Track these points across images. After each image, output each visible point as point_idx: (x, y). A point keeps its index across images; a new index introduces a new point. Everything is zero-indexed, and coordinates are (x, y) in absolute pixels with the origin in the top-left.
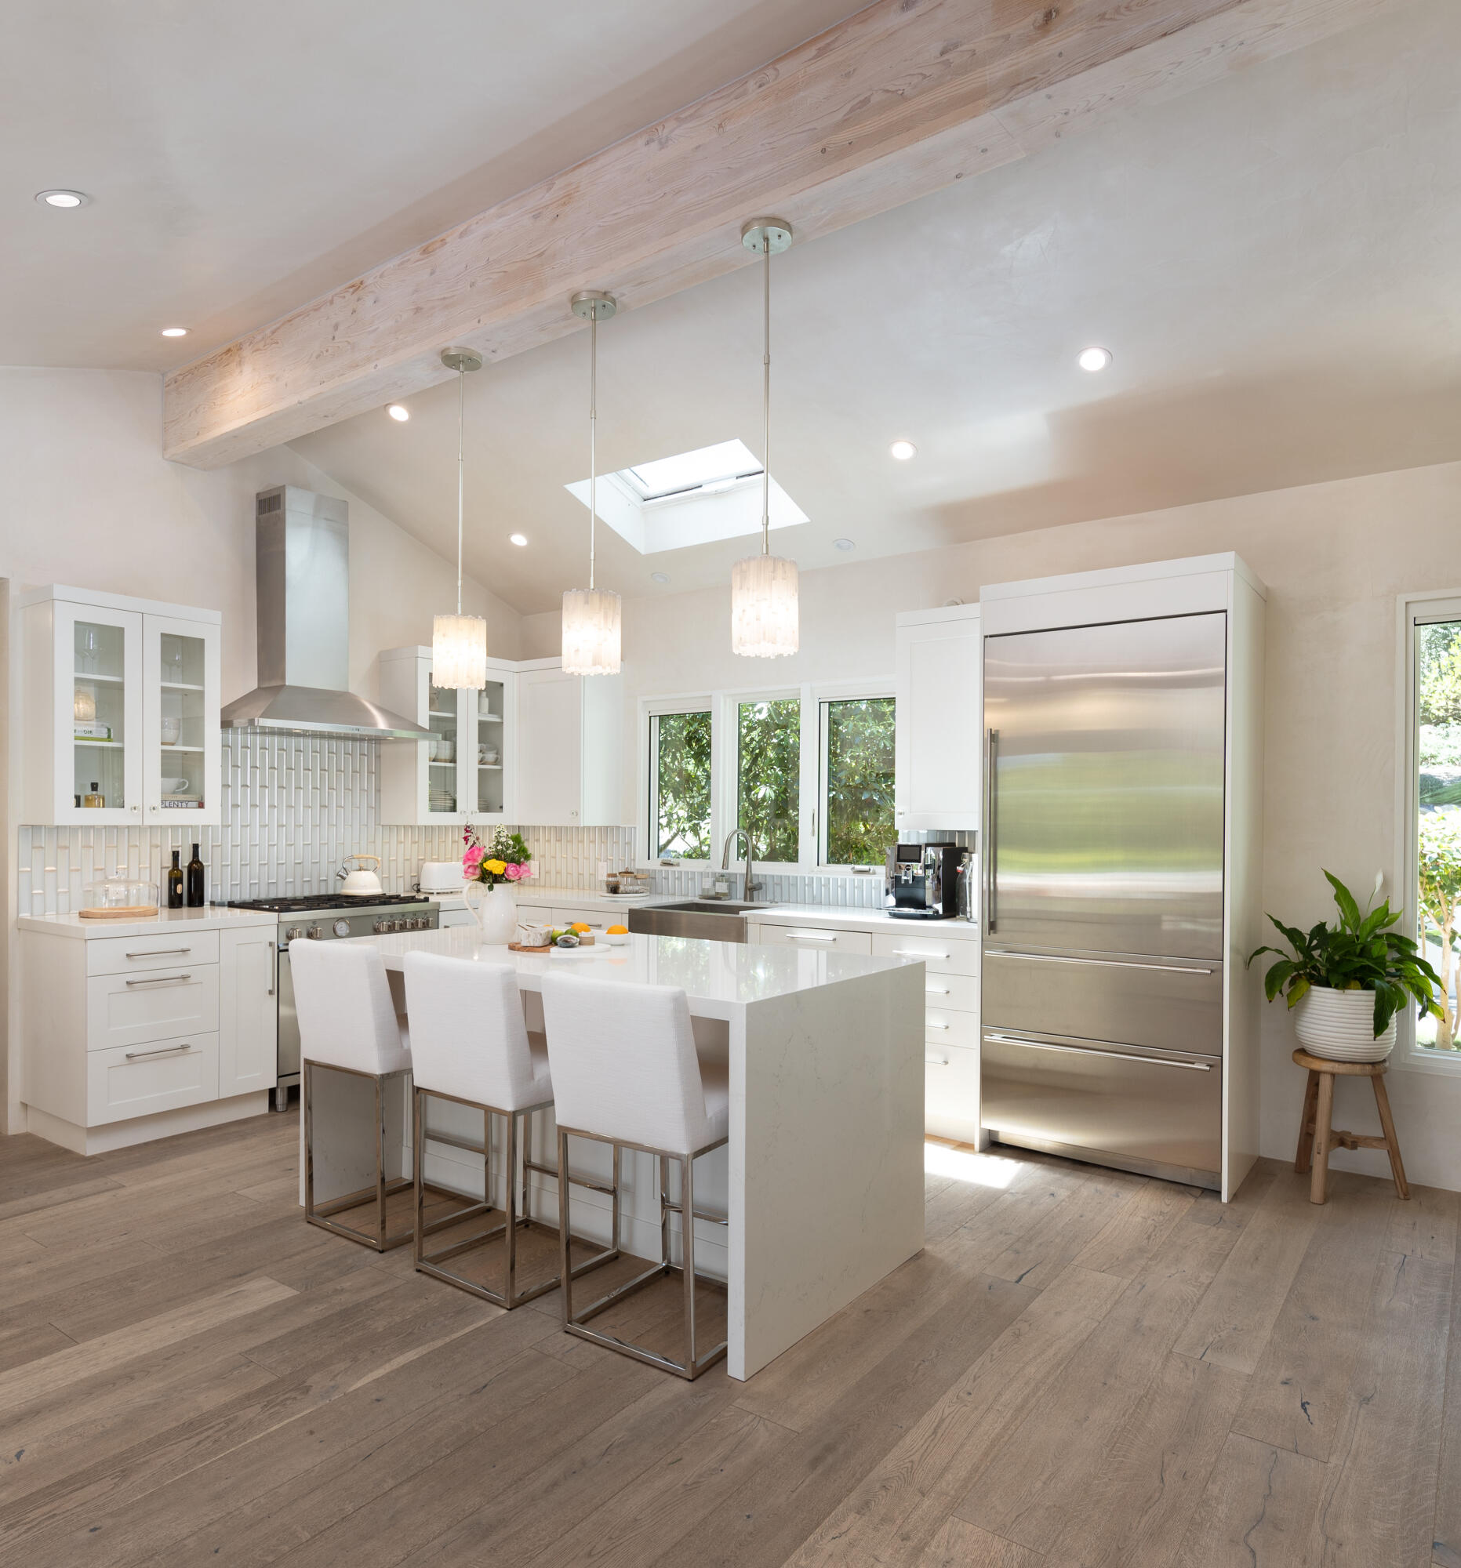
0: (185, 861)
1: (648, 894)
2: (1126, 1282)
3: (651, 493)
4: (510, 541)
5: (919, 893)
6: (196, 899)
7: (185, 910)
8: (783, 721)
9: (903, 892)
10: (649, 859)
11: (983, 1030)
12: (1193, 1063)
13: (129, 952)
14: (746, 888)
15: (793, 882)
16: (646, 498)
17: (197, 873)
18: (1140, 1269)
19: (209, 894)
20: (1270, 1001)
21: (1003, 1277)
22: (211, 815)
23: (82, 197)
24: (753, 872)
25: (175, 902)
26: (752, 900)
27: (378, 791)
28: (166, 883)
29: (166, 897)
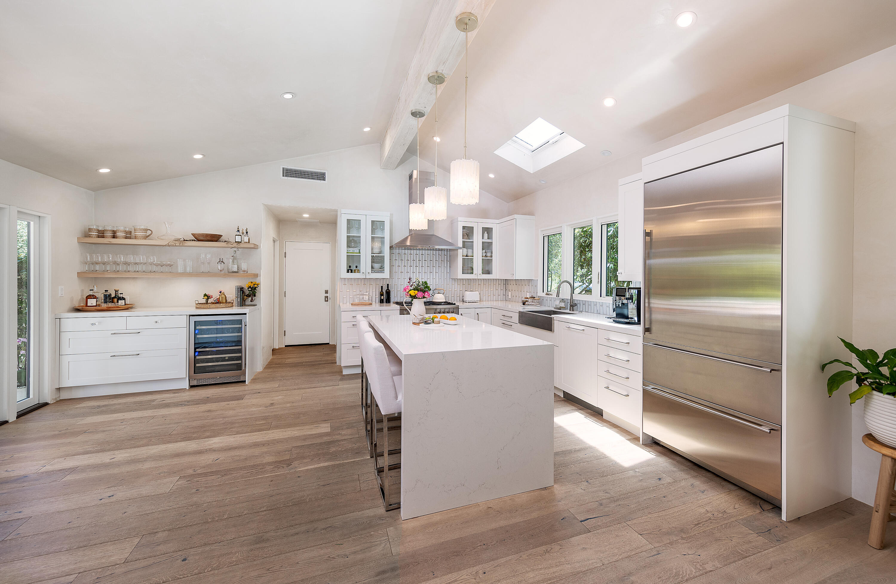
0: (385, 289)
1: (539, 306)
2: (650, 546)
3: (534, 148)
4: (489, 176)
5: (625, 312)
6: (388, 301)
7: (385, 304)
8: (587, 234)
9: (619, 311)
10: (543, 292)
11: (644, 382)
12: (761, 425)
13: (354, 316)
14: (571, 306)
15: (589, 303)
16: (532, 151)
17: (388, 293)
18: (668, 541)
19: (393, 299)
20: (830, 397)
21: (576, 516)
22: (386, 275)
23: (293, 94)
24: (573, 299)
25: (382, 301)
26: (573, 310)
27: (450, 267)
28: (378, 296)
29: (378, 300)
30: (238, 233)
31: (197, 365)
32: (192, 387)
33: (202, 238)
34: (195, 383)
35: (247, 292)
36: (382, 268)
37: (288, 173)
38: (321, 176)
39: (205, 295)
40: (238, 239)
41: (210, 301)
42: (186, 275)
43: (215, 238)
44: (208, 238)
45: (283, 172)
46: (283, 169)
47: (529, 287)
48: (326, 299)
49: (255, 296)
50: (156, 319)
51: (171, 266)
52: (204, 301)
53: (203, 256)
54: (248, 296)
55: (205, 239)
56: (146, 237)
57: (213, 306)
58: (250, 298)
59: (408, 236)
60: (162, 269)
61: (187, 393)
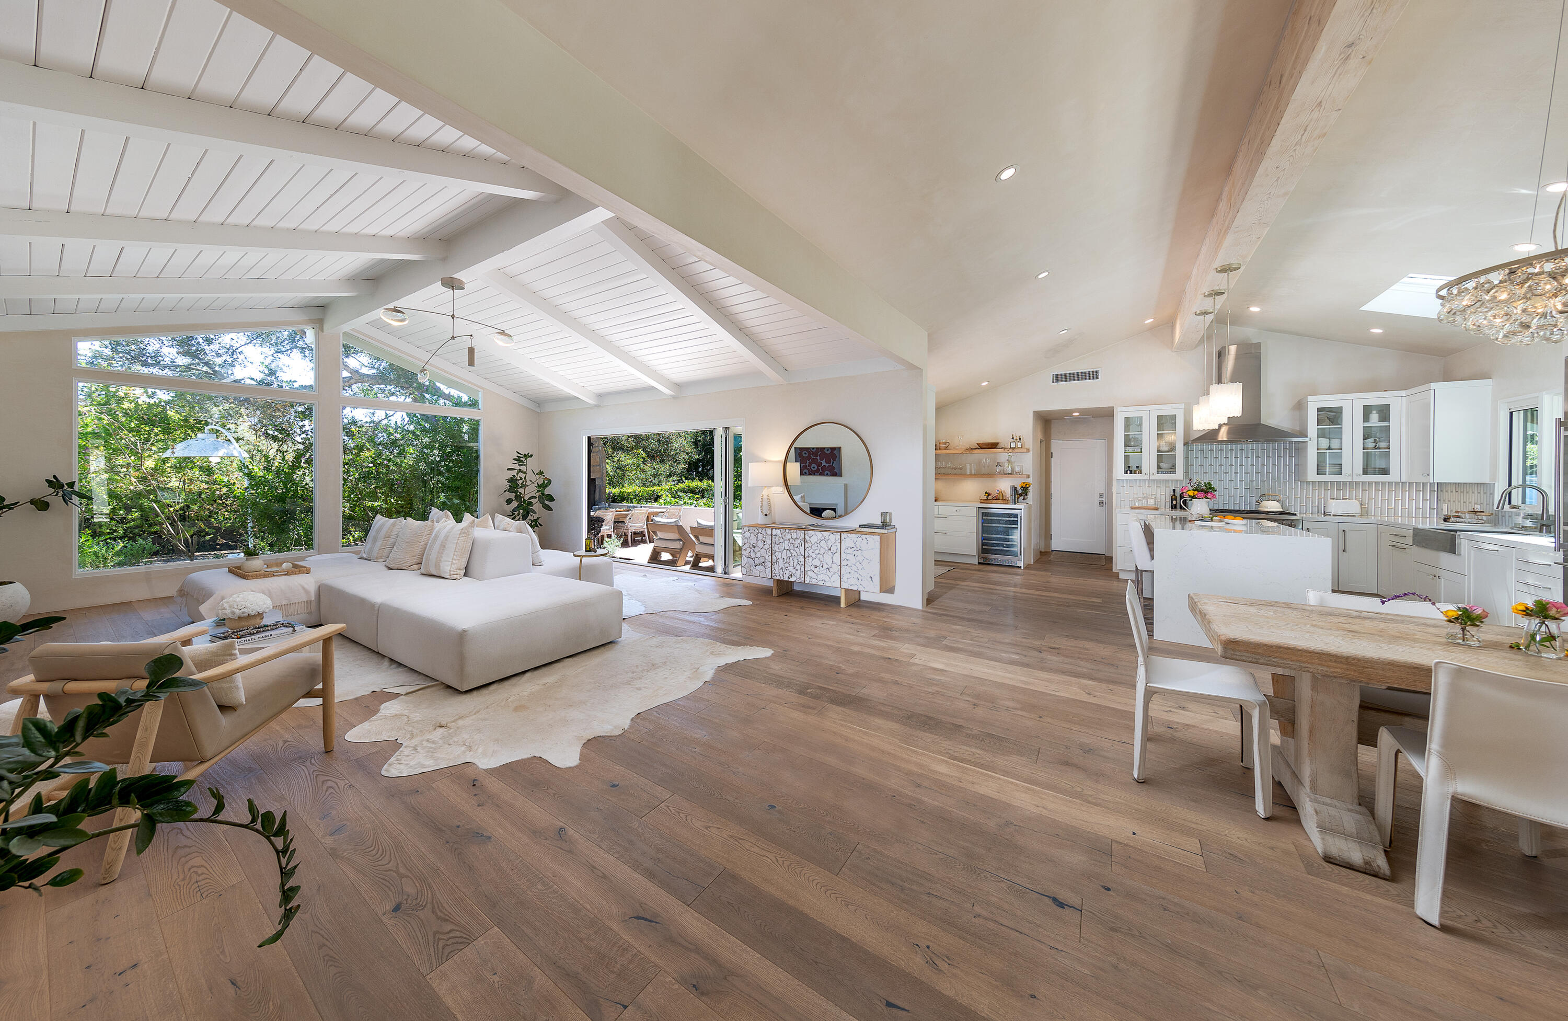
7: (1178, 510)
22: (1179, 476)
25: (1173, 507)
27: (1297, 465)
28: (1168, 500)
29: (1168, 505)
30: (1013, 440)
31: (984, 547)
32: (979, 563)
33: (985, 447)
34: (982, 561)
35: (1020, 492)
36: (1173, 469)
37: (1057, 378)
38: (1094, 375)
39: (986, 493)
40: (1013, 445)
41: (990, 498)
42: (971, 476)
43: (994, 446)
44: (990, 446)
45: (1053, 378)
46: (1053, 375)
47: (1479, 495)
48: (1101, 503)
49: (1026, 495)
50: (957, 508)
51: (961, 469)
52: (985, 498)
53: (984, 461)
54: (1021, 495)
55: (987, 447)
56: (946, 448)
57: (994, 501)
58: (1022, 497)
59: (1224, 424)
60: (956, 471)
61: (977, 566)
